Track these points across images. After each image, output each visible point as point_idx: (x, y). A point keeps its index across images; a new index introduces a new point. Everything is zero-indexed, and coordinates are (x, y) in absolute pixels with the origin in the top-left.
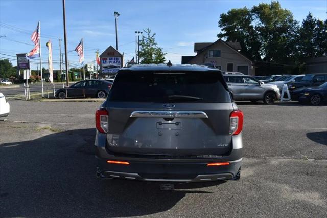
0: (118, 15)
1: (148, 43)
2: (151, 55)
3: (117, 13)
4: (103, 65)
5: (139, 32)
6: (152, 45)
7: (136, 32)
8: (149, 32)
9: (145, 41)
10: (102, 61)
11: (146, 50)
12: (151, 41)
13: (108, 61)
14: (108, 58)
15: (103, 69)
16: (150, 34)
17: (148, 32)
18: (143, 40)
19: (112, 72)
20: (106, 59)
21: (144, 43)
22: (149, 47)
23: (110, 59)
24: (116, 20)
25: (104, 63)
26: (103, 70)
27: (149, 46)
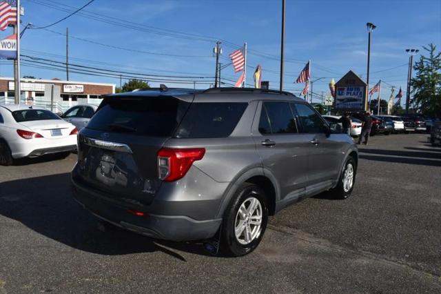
0: (374, 27)
1: (429, 66)
2: (433, 85)
3: (371, 24)
4: (338, 97)
5: (413, 51)
6: (437, 69)
7: (408, 51)
8: (433, 49)
9: (425, 64)
10: (338, 92)
11: (426, 76)
12: (434, 63)
13: (345, 91)
14: (346, 88)
15: (338, 102)
16: (434, 52)
17: (430, 49)
18: (422, 62)
19: (349, 107)
20: (343, 89)
21: (423, 67)
22: (430, 73)
23: (348, 89)
24: (369, 34)
25: (339, 94)
26: (338, 104)
27: (431, 71)
